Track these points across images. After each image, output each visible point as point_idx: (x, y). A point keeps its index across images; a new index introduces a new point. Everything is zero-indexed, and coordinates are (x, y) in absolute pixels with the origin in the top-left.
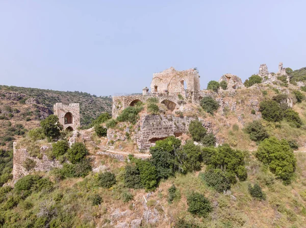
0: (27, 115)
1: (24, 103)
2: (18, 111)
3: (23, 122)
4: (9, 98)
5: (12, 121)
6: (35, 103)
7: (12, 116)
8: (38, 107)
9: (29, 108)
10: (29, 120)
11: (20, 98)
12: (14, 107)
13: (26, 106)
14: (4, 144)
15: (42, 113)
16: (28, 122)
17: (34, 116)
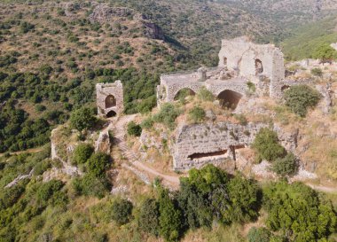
0: (133, 32)
1: (132, 19)
2: (126, 28)
3: (130, 40)
4: (119, 15)
5: (121, 38)
6: (141, 18)
7: (121, 33)
8: (144, 23)
9: (136, 25)
10: (135, 37)
11: (129, 14)
12: (123, 24)
13: (133, 22)
14: (113, 63)
15: (147, 29)
16: (134, 40)
17: (140, 33)
